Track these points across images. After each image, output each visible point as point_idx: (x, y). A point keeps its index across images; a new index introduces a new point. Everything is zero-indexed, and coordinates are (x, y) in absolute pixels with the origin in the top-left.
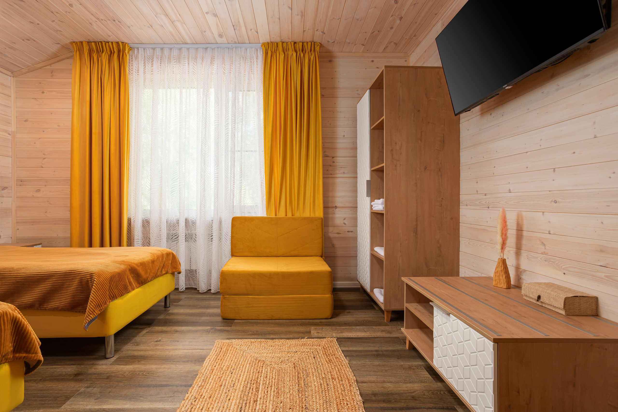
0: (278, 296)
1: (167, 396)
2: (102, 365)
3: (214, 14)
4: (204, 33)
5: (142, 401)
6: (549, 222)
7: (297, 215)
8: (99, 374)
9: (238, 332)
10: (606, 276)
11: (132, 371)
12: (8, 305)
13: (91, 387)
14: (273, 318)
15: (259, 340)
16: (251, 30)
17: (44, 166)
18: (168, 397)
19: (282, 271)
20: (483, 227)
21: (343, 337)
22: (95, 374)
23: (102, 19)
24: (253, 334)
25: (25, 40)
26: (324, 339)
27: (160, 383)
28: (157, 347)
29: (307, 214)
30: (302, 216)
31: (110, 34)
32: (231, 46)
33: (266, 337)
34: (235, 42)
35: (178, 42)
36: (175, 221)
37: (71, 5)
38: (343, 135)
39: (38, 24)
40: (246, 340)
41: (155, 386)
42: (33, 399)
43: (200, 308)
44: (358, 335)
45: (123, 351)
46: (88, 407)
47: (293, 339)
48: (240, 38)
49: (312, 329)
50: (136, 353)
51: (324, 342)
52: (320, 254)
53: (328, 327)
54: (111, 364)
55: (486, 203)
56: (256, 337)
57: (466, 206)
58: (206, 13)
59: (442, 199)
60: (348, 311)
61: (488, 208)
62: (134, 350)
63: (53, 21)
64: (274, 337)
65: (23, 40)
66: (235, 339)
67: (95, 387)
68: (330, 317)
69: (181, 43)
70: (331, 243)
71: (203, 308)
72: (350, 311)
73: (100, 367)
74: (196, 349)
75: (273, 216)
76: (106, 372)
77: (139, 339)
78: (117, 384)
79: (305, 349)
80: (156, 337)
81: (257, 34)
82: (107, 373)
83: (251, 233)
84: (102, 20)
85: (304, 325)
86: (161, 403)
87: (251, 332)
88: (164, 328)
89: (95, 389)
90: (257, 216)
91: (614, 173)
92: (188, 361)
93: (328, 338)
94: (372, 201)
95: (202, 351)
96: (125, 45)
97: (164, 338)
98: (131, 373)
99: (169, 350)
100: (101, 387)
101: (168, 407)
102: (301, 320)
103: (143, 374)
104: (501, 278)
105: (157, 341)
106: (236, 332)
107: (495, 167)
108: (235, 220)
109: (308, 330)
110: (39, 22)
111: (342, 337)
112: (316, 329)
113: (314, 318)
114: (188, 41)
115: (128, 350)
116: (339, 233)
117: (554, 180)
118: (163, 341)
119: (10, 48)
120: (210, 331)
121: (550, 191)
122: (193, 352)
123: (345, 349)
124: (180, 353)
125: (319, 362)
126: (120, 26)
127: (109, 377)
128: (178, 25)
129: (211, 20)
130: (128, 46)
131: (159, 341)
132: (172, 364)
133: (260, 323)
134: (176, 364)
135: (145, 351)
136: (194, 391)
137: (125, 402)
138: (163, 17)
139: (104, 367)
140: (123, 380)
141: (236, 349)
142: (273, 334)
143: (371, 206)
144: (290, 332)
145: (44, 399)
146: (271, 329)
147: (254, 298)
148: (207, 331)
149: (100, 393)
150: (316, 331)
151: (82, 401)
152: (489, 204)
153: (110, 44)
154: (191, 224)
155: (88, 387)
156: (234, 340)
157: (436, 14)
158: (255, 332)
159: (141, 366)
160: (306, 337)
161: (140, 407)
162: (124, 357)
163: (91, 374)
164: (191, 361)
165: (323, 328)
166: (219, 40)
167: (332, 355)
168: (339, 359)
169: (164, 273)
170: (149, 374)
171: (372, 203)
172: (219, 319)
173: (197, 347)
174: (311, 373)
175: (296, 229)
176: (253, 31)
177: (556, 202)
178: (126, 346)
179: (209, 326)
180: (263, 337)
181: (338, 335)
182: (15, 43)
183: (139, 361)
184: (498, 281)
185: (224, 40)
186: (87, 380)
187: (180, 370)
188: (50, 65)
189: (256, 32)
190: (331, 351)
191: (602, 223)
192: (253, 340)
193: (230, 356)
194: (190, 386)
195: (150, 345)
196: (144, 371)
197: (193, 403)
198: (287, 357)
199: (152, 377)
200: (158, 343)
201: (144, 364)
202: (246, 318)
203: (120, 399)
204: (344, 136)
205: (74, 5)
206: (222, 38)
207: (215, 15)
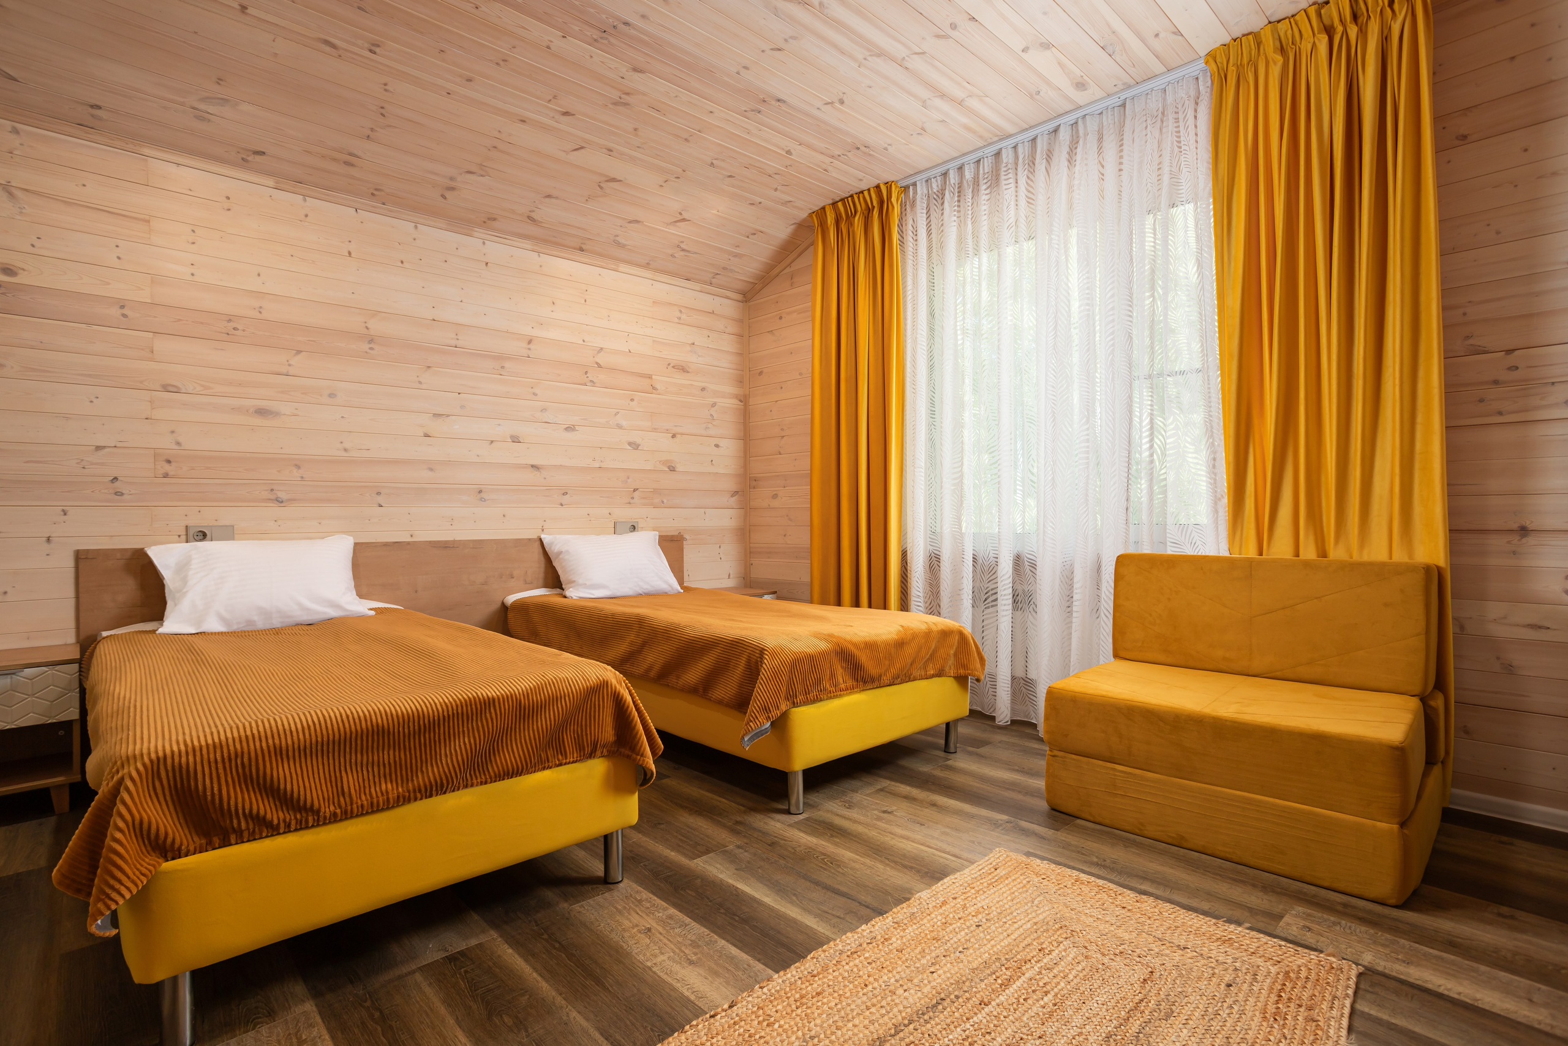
0: (1199, 784)
1: (834, 913)
2: (778, 821)
3: (1042, 45)
4: (1037, 97)
5: (792, 903)
7: (1337, 553)
8: (765, 834)
9: (1063, 848)
11: (810, 848)
12: (615, 674)
13: (742, 849)
14: (1185, 845)
15: (1101, 882)
16: (1157, 35)
17: (782, 452)
18: (833, 915)
19: (1214, 714)
21: (1402, 977)
22: (760, 831)
23: (839, 153)
24: (1097, 864)
25: (751, 236)
26: (1312, 953)
27: (837, 886)
28: (879, 823)
29: (1377, 551)
30: (1356, 557)
31: (861, 175)
32: (1117, 100)
33: (1126, 883)
34: (1124, 84)
35: (990, 141)
36: (992, 559)
37: (789, 152)
39: (760, 203)
40: (1068, 871)
41: (827, 888)
42: (675, 834)
43: (1018, 771)
44: (1478, 996)
45: (819, 810)
46: (721, 876)
47: (1205, 913)
48: (1133, 69)
49: (1293, 912)
50: (838, 821)
51: (1301, 959)
52: (1417, 689)
53: (1363, 929)
54: (790, 825)
56: (1101, 873)
58: (1023, 51)
60: (1505, 910)
62: (838, 815)
63: (776, 190)
64: (1151, 890)
65: (748, 237)
66: (1043, 858)
67: (747, 851)
68: (1393, 901)
69: (996, 139)
70: (1498, 658)
71: (1023, 772)
72: (1519, 914)
73: (772, 823)
74: (944, 852)
75: (1251, 552)
76: (776, 835)
77: (858, 798)
78: (777, 859)
79: (1216, 951)
80: (888, 803)
81: (1180, 38)
82: (775, 837)
83: (1169, 599)
84: (839, 156)
85: (1274, 891)
86: (817, 919)
87: (1097, 857)
88: (915, 792)
89: (746, 854)
90: (1200, 554)
92: (912, 868)
93: (1329, 955)
95: (953, 859)
96: (891, 185)
97: (901, 809)
98: (807, 851)
99: (895, 835)
100: (755, 855)
101: (822, 931)
102: (1276, 876)
103: (823, 859)
105: (885, 812)
106: (1059, 846)
108: (1122, 561)
109: (1278, 908)
110: (760, 200)
111: (1394, 974)
112: (1309, 915)
113: (1326, 884)
114: (1010, 129)
115: (828, 811)
116: (1540, 627)
118: (896, 816)
119: (735, 256)
120: (1001, 825)
122: (934, 855)
123: (1373, 1012)
124: (908, 846)
125: (1235, 1002)
126: (870, 155)
127: (773, 844)
128: (974, 103)
129: (1041, 60)
130: (896, 187)
131: (889, 813)
132: (881, 862)
133: (1139, 845)
134: (888, 865)
135: (855, 821)
136: (879, 925)
137: (768, 892)
138: (938, 102)
139: (778, 825)
140: (789, 857)
141: (1029, 882)
142: (1153, 881)
144: (1210, 896)
145: (685, 839)
146: (1160, 868)
147: (1130, 774)
148: (995, 824)
149: (749, 862)
150: (1302, 923)
151: (720, 864)
153: (866, 193)
154: (1028, 570)
155: (739, 847)
156: (1038, 860)
158: (1108, 861)
159: (830, 845)
160: (1248, 925)
161: (783, 910)
162: (816, 820)
163: (755, 829)
164: (918, 871)
165: (1339, 923)
166: (1080, 98)
167: (1300, 1006)
168: (1318, 1025)
169: (932, 672)
170: (832, 863)
172: (1043, 805)
173: (949, 848)
174: (1183, 1018)
175: (1317, 598)
176: (1161, 35)
178: (831, 803)
179: (1007, 815)
180: (1121, 881)
181: (1383, 963)
182: (738, 246)
183: (832, 836)
185: (1094, 92)
186: (745, 836)
187: (886, 879)
188: (789, 265)
189: (1174, 33)
190: (1306, 995)
192: (1083, 877)
193: (1004, 889)
194: (881, 913)
195: (869, 814)
196: (829, 856)
197: (865, 945)
198: (1146, 949)
199: (833, 871)
200: (885, 815)
201: (836, 844)
202: (1107, 822)
203: (765, 885)
205: (792, 151)
206: (1086, 90)
207: (1047, 46)
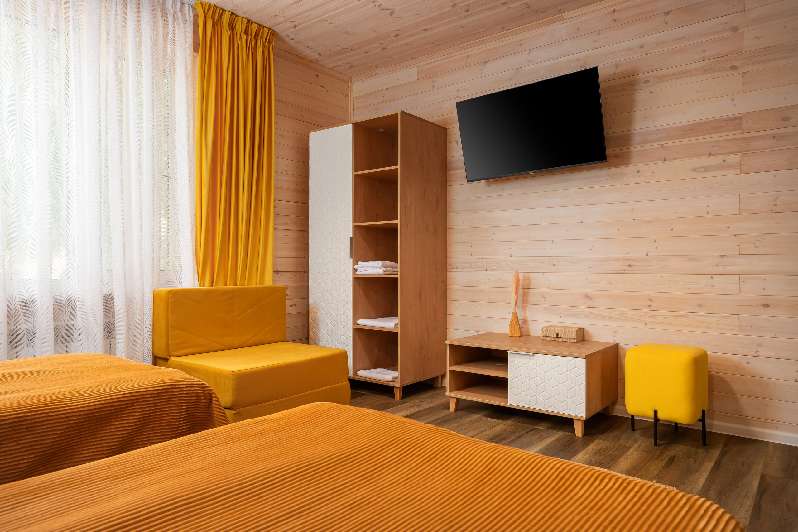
6: (549, 280)
10: (589, 313)
20: (480, 289)
38: (285, 170)
52: (285, 338)
55: (483, 265)
57: (456, 269)
59: (437, 261)
61: (486, 270)
91: (594, 247)
94: (355, 263)
104: (516, 328)
107: (494, 234)
117: (552, 249)
121: (549, 257)
143: (355, 270)
152: (488, 267)
157: (413, 58)
171: (356, 267)
175: (256, 304)
177: (554, 265)
184: (514, 331)
191: (587, 279)
204: (287, 171)
